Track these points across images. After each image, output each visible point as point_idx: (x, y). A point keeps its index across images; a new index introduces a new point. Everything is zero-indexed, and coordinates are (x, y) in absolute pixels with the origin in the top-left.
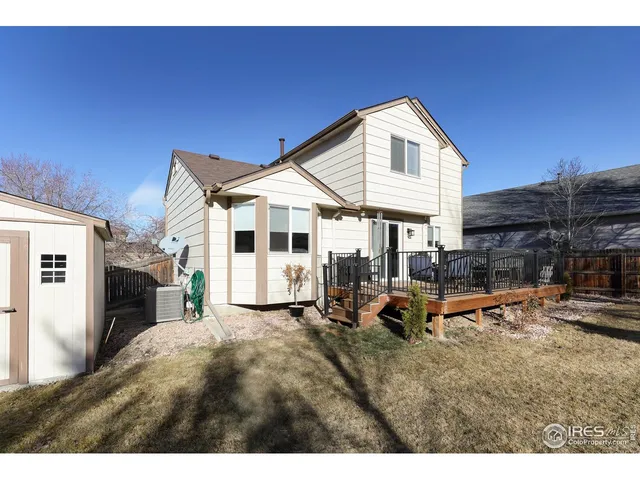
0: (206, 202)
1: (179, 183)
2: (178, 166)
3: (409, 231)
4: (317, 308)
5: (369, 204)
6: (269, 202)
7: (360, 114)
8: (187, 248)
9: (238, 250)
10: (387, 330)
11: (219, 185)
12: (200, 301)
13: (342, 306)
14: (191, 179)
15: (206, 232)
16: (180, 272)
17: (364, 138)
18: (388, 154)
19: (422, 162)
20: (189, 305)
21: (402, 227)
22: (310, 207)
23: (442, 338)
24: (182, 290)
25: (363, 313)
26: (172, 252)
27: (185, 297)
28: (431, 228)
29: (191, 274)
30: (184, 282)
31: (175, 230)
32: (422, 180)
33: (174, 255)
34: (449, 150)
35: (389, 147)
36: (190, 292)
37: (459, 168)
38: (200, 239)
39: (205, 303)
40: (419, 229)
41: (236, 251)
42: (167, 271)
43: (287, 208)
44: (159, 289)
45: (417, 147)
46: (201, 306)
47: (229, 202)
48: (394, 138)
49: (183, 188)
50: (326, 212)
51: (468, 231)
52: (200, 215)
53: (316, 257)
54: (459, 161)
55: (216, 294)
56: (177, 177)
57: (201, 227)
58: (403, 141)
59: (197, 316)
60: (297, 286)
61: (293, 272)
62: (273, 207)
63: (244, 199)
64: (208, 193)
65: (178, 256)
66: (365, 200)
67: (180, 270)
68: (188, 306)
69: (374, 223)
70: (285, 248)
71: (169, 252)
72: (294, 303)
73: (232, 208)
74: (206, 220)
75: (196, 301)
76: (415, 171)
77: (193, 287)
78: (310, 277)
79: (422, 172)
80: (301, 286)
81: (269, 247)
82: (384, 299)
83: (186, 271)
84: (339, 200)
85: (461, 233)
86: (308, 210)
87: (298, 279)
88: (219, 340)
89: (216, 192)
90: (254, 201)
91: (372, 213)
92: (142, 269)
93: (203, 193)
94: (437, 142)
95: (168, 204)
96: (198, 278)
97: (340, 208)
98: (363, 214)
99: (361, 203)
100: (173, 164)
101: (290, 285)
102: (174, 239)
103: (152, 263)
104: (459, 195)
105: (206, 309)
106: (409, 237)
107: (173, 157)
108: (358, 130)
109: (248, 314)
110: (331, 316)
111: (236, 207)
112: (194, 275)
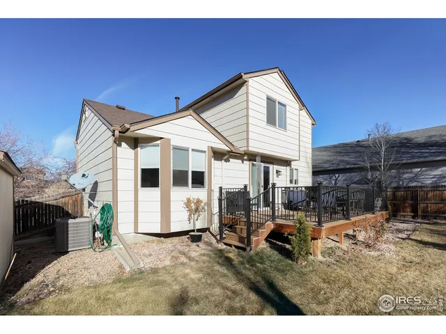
0: (115, 142)
1: (89, 127)
2: (88, 112)
3: (277, 172)
4: (211, 233)
5: (250, 149)
6: (173, 143)
7: (245, 77)
8: (96, 184)
9: (143, 185)
10: (276, 252)
11: (128, 126)
12: (109, 231)
13: (235, 232)
14: (99, 123)
15: (114, 169)
16: (90, 204)
17: (247, 97)
18: (265, 111)
19: (288, 119)
20: (98, 235)
21: (273, 169)
22: (206, 149)
23: (320, 258)
24: (92, 221)
25: (254, 239)
26: (83, 187)
27: (94, 227)
28: (292, 170)
29: (100, 206)
30: (92, 214)
31: (85, 168)
32: (288, 133)
33: (84, 190)
34: (304, 113)
35: (265, 105)
36: (99, 222)
37: (310, 126)
38: (109, 175)
39: (112, 233)
40: (284, 170)
41: (142, 186)
42: (78, 203)
43: (187, 150)
44: (71, 221)
45: (283, 108)
46: (109, 236)
47: (136, 143)
48: (269, 99)
49: (93, 131)
50: (218, 155)
51: (316, 173)
52: (109, 154)
53: (210, 192)
54: (310, 121)
55: (124, 225)
56: (87, 122)
57: (109, 164)
58: (275, 102)
59: (106, 244)
60: (196, 216)
61: (193, 205)
62: (176, 148)
63: (150, 140)
64: (117, 133)
65: (88, 190)
66: (248, 146)
67: (89, 203)
68: (96, 236)
69: (253, 165)
70: (186, 184)
71: (78, 187)
72: (193, 231)
73: (139, 149)
74: (114, 158)
75: (105, 231)
76: (283, 126)
77: (102, 219)
78: (206, 208)
79: (288, 127)
80: (199, 216)
81: (172, 182)
82: (270, 226)
83: (95, 204)
84: (229, 145)
85: (311, 174)
86: (205, 152)
87: (197, 210)
88: (128, 269)
89: (124, 133)
90: (159, 142)
91: (252, 157)
92: (54, 203)
93: (111, 134)
94: (298, 105)
95: (79, 147)
96: (107, 210)
97: (229, 152)
98: (246, 158)
99: (245, 149)
100: (83, 112)
101: (190, 215)
102: (84, 175)
103: (63, 197)
104: (310, 146)
105: (114, 239)
106: (277, 176)
107: (83, 105)
108: (243, 89)
109: (153, 242)
110: (225, 241)
111: (142, 147)
112: (103, 208)
